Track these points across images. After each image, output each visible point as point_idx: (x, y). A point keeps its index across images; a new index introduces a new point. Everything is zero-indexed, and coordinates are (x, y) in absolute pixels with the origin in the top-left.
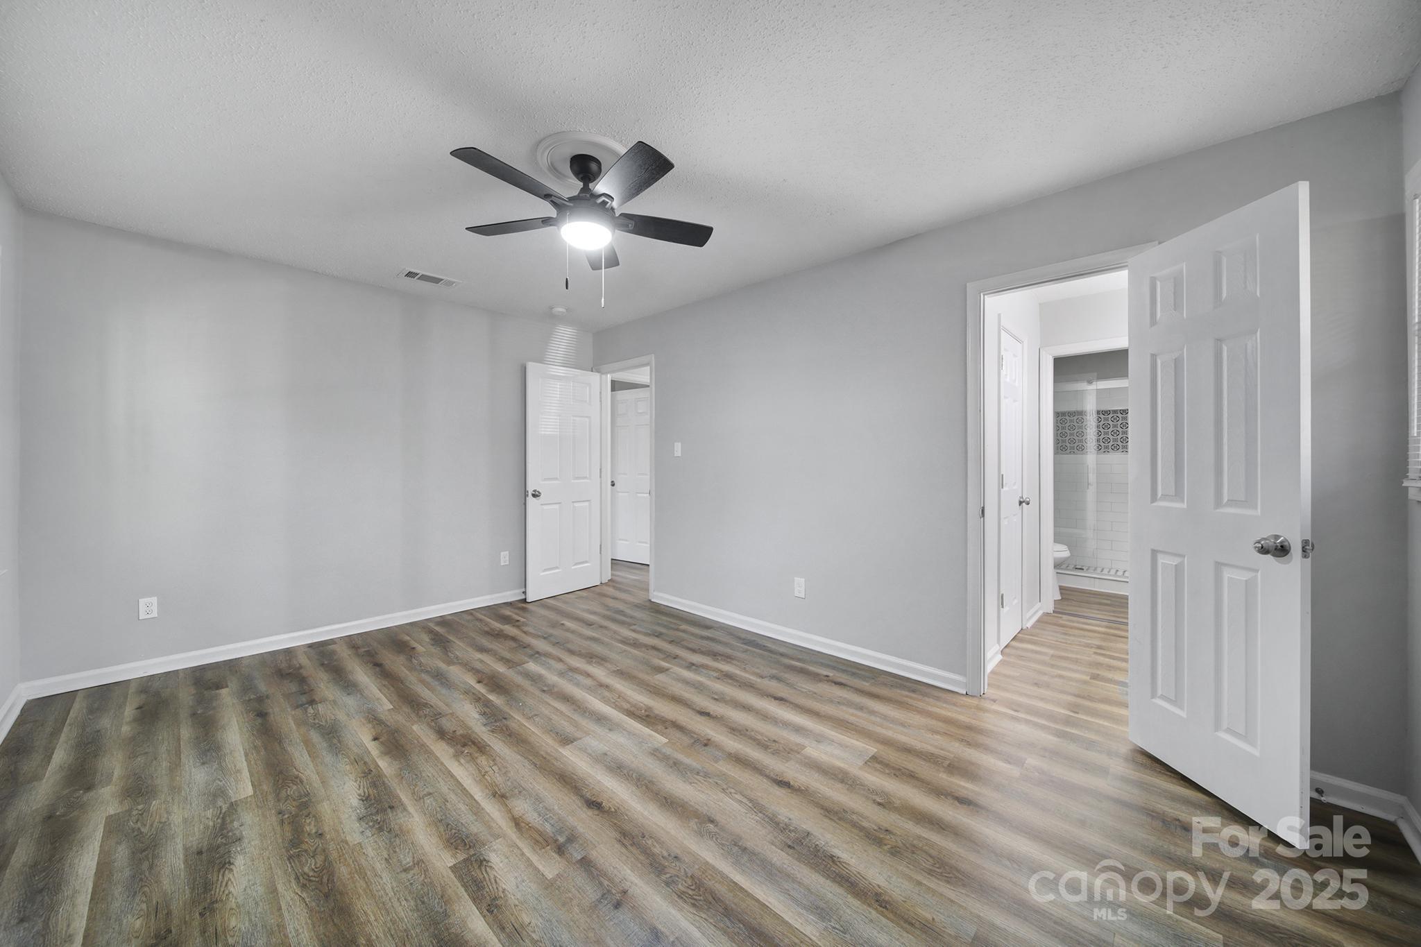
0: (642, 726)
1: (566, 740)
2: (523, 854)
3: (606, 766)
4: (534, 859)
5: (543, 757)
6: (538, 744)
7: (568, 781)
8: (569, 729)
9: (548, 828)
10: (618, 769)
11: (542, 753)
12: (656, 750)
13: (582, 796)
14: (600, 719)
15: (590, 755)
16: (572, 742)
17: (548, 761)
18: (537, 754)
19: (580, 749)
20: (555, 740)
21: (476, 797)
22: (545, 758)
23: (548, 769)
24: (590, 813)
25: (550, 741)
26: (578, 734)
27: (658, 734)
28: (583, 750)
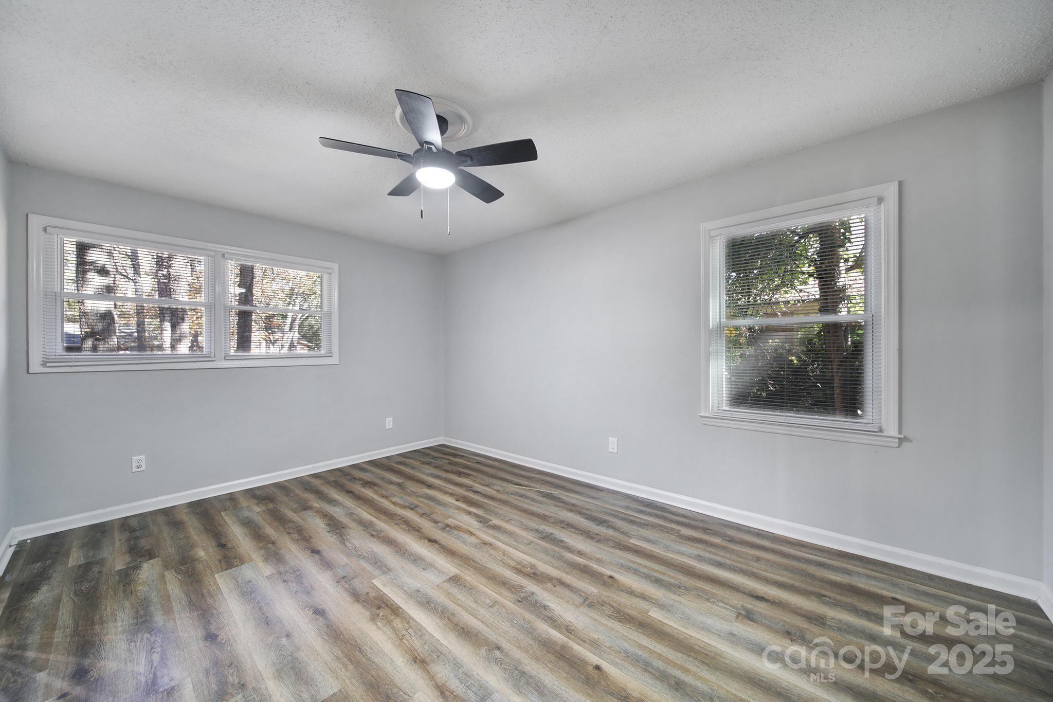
0: (389, 595)
1: (455, 580)
2: (464, 524)
3: (425, 561)
4: (458, 523)
5: (470, 566)
6: (477, 576)
7: (450, 552)
8: (454, 591)
9: (455, 532)
10: (416, 559)
11: (471, 569)
12: (384, 573)
13: (440, 545)
14: (427, 603)
15: (436, 569)
16: (450, 578)
17: (465, 564)
18: (475, 568)
19: (443, 573)
20: (465, 580)
21: (501, 543)
22: (468, 565)
23: (464, 559)
24: (435, 538)
25: (468, 578)
26: (447, 585)
27: (377, 588)
28: (441, 572)
